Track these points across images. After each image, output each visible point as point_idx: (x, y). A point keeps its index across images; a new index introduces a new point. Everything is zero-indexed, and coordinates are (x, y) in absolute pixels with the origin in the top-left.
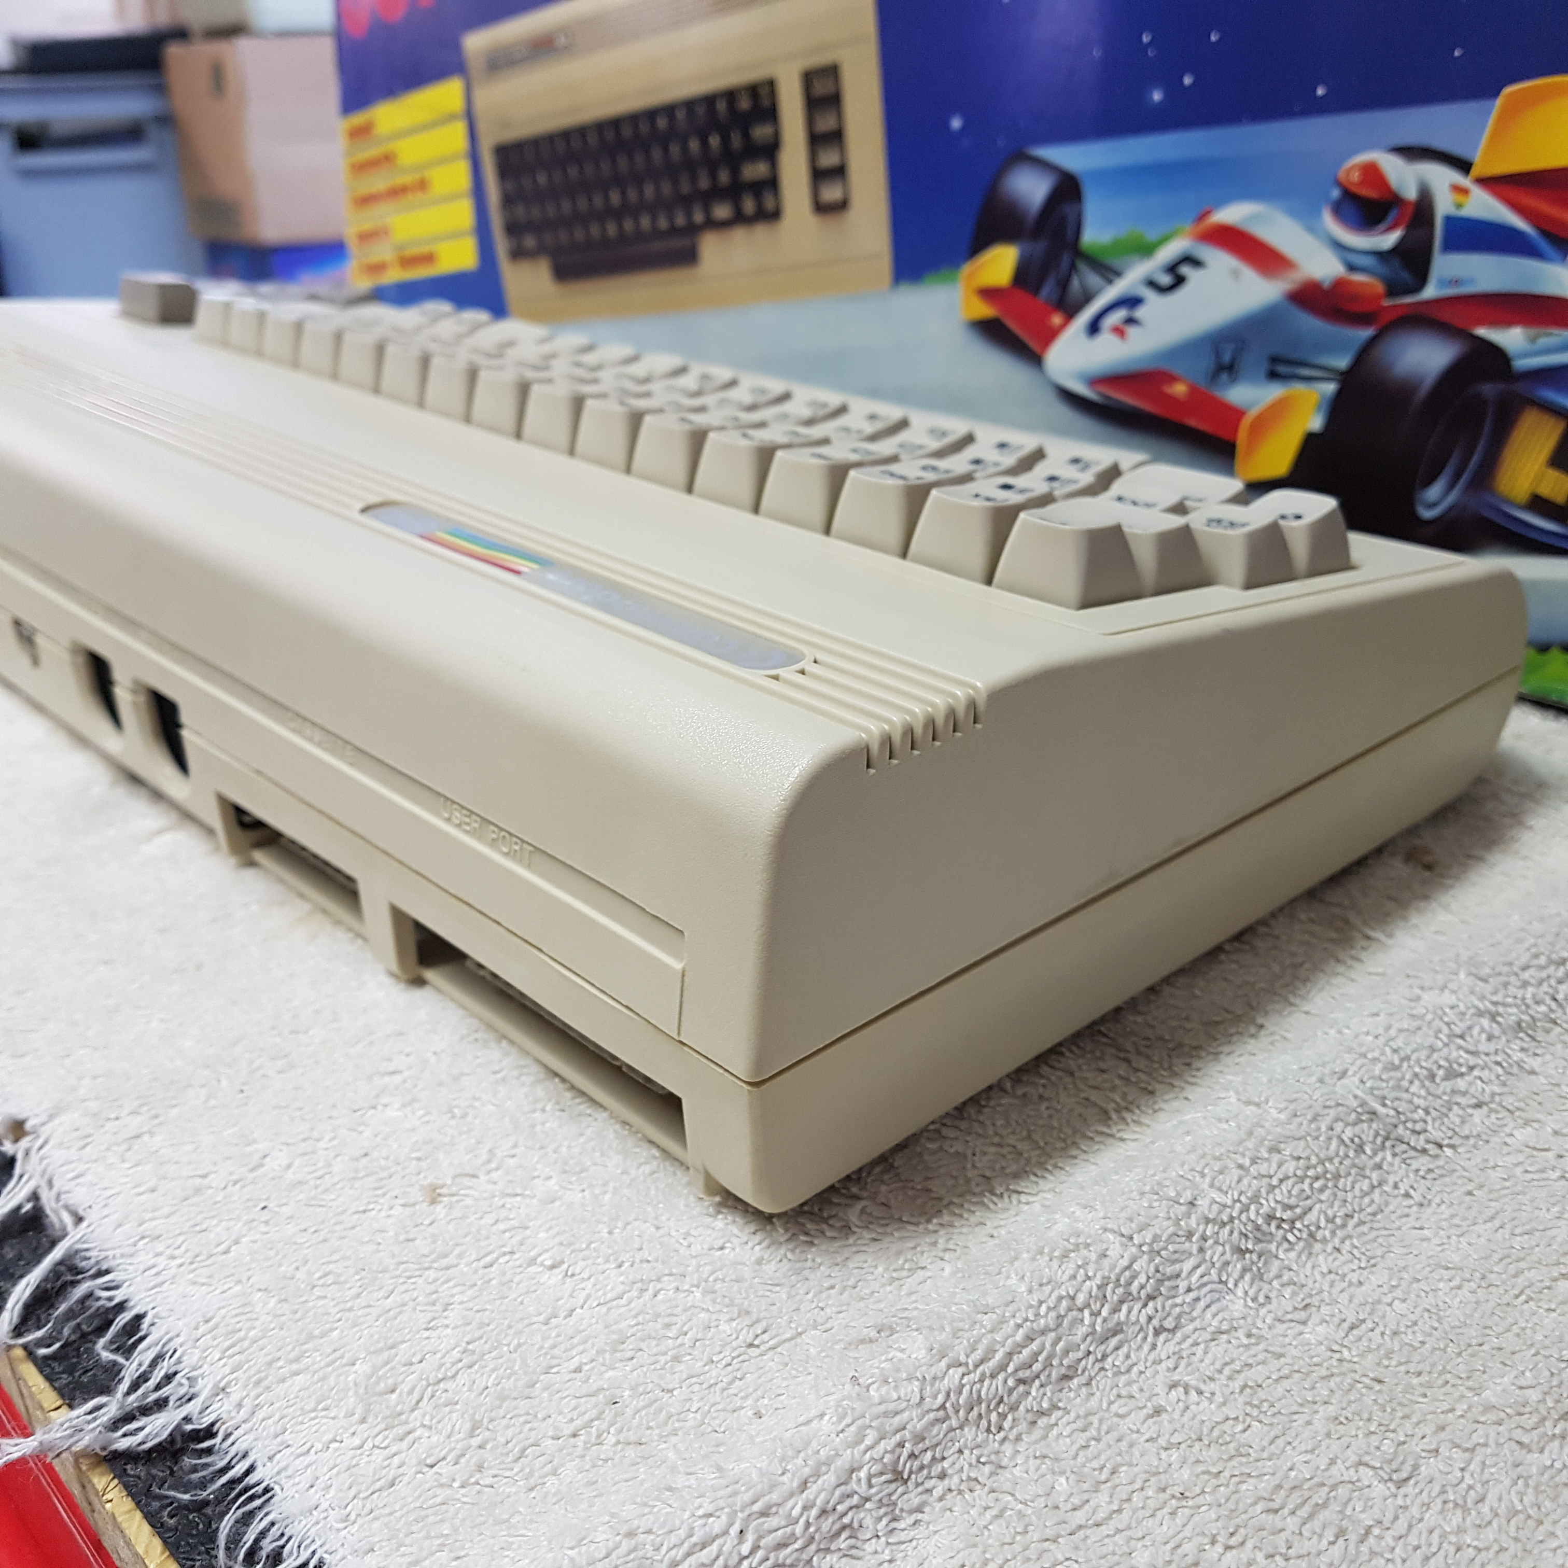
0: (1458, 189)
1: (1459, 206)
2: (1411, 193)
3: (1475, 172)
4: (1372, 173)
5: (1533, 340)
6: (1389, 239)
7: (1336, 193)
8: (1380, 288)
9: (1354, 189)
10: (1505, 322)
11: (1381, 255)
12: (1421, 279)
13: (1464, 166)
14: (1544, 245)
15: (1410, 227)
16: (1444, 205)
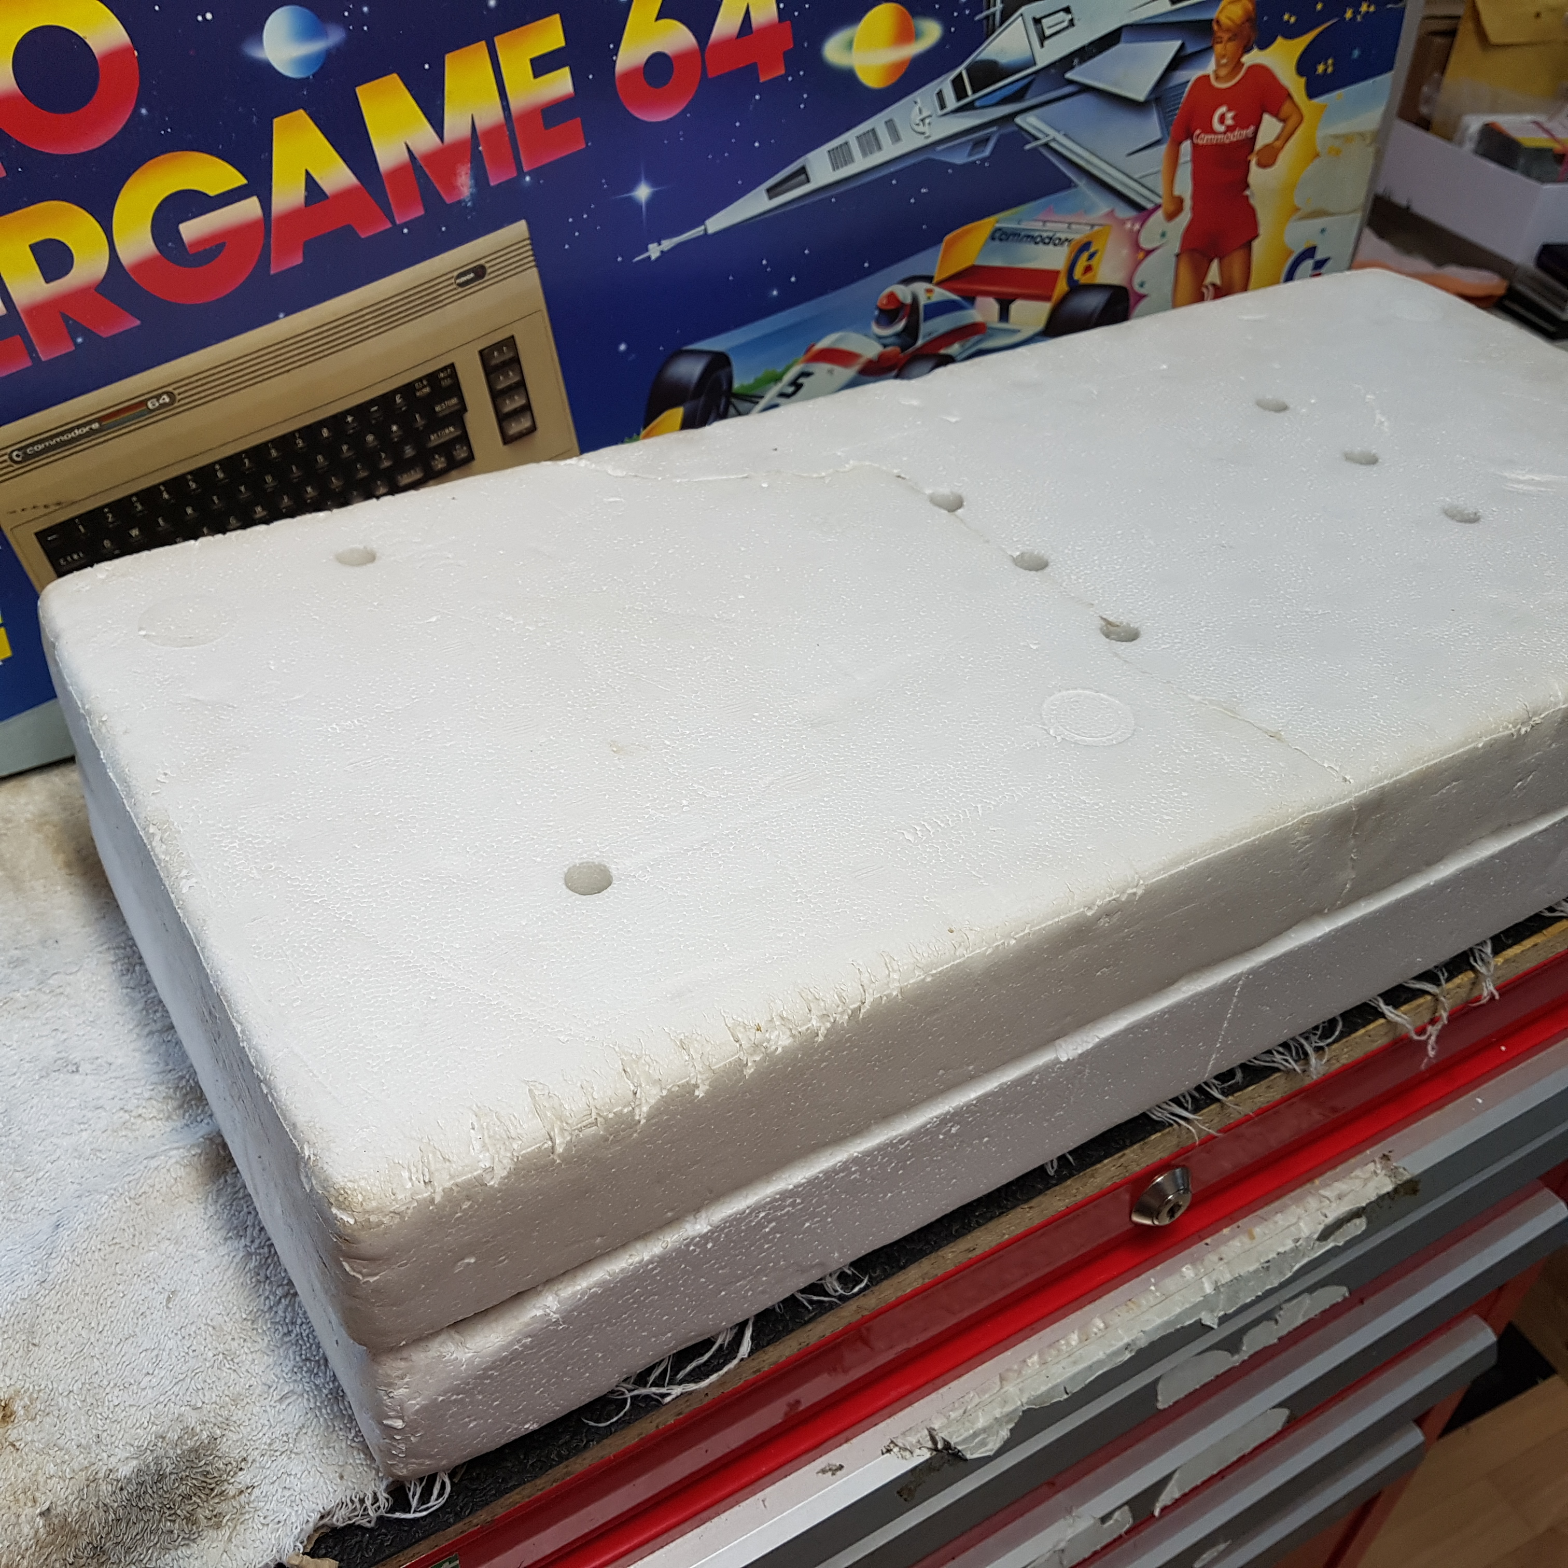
0: (929, 291)
1: (929, 298)
2: (908, 301)
3: (935, 281)
4: (892, 296)
5: (962, 346)
6: (900, 326)
7: (877, 313)
8: (898, 349)
9: (883, 307)
10: (950, 344)
11: (897, 335)
12: (916, 339)
13: (929, 279)
14: (964, 303)
15: (909, 316)
16: (923, 301)
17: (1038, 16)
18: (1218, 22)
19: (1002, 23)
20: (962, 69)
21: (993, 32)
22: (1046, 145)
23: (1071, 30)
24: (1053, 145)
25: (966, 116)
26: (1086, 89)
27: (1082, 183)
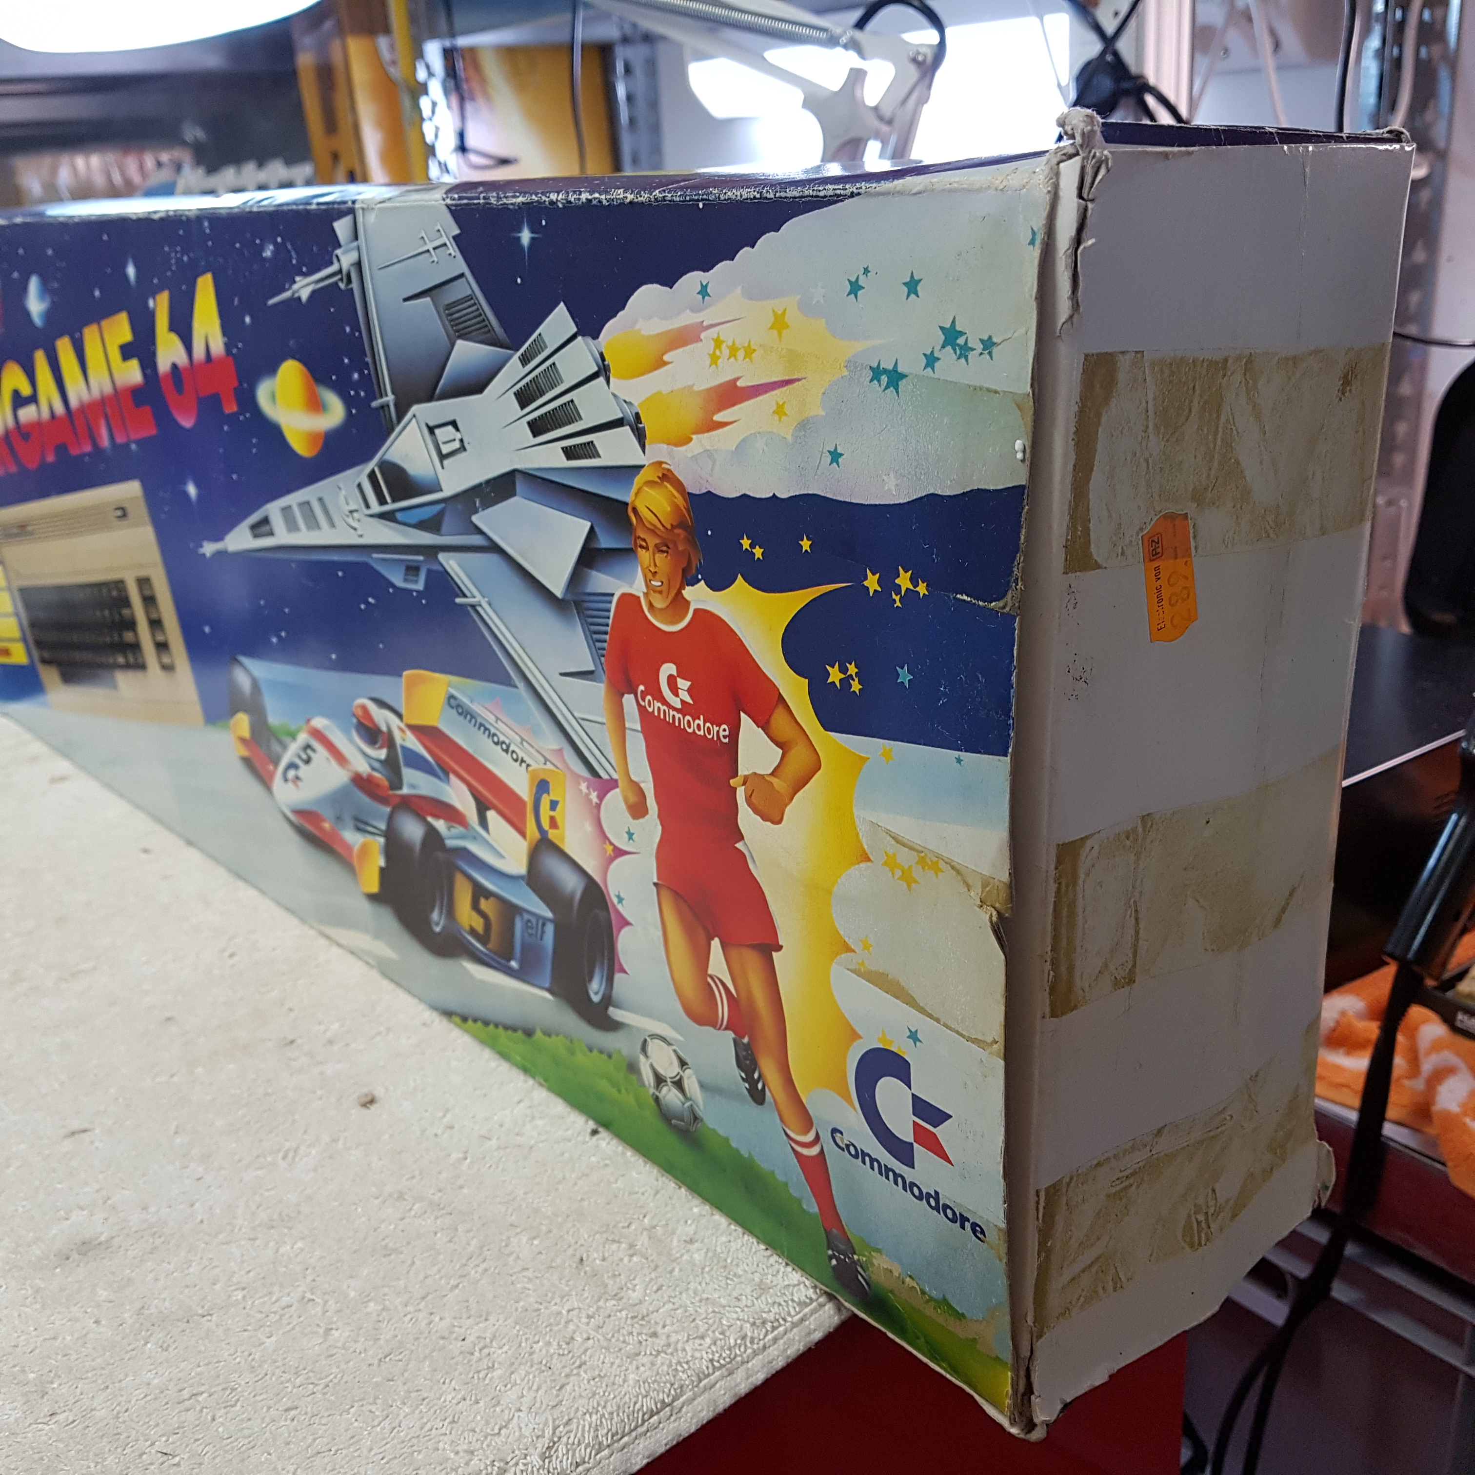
0: (401, 730)
1: (404, 740)
2: (384, 728)
4: (366, 711)
5: (449, 830)
6: (382, 754)
7: (355, 721)
9: (361, 719)
10: (435, 815)
11: (382, 763)
12: (401, 782)
14: (439, 771)
15: (389, 748)
17: (431, 424)
18: (635, 510)
19: (399, 419)
20: (372, 465)
21: (392, 429)
22: (473, 606)
23: (463, 455)
24: (479, 609)
25: (390, 527)
26: (494, 548)
27: (521, 685)
